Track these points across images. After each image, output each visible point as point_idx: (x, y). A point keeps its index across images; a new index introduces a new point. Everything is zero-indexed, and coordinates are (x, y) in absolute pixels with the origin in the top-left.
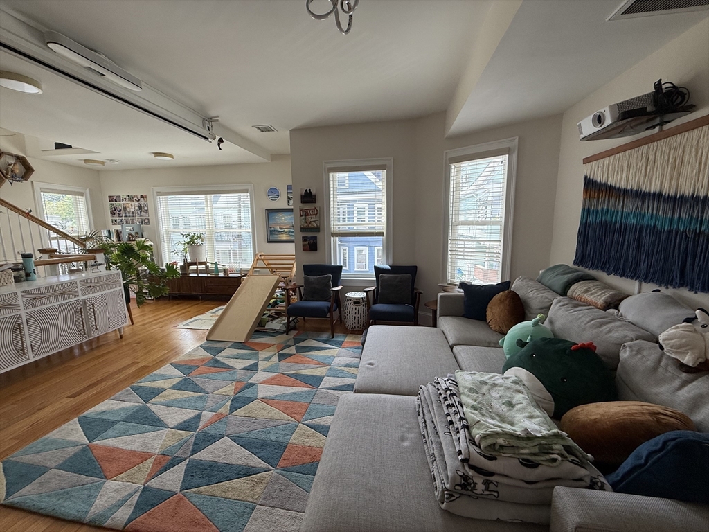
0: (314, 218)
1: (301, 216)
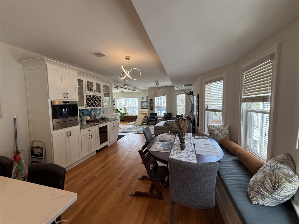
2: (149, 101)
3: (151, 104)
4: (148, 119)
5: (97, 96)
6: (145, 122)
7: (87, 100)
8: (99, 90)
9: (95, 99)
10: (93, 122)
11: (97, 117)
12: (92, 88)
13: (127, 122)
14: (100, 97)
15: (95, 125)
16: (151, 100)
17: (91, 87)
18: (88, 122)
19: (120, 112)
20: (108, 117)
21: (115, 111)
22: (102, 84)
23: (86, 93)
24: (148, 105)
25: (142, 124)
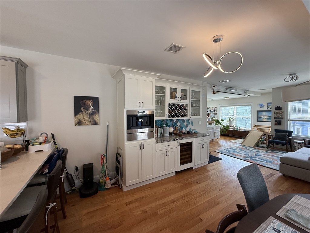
0: (280, 115)
1: (275, 114)
2: (273, 110)
3: (278, 115)
4: (269, 138)
5: (183, 105)
6: (263, 143)
7: (169, 109)
8: (185, 97)
9: (180, 108)
10: (177, 134)
11: (184, 129)
12: (176, 96)
13: (231, 138)
14: (187, 105)
15: (174, 140)
16: (278, 108)
17: (175, 94)
18: (170, 134)
19: (221, 124)
20: (197, 130)
21: (214, 122)
22: (190, 89)
23: (169, 101)
24: (271, 117)
25: (257, 145)
